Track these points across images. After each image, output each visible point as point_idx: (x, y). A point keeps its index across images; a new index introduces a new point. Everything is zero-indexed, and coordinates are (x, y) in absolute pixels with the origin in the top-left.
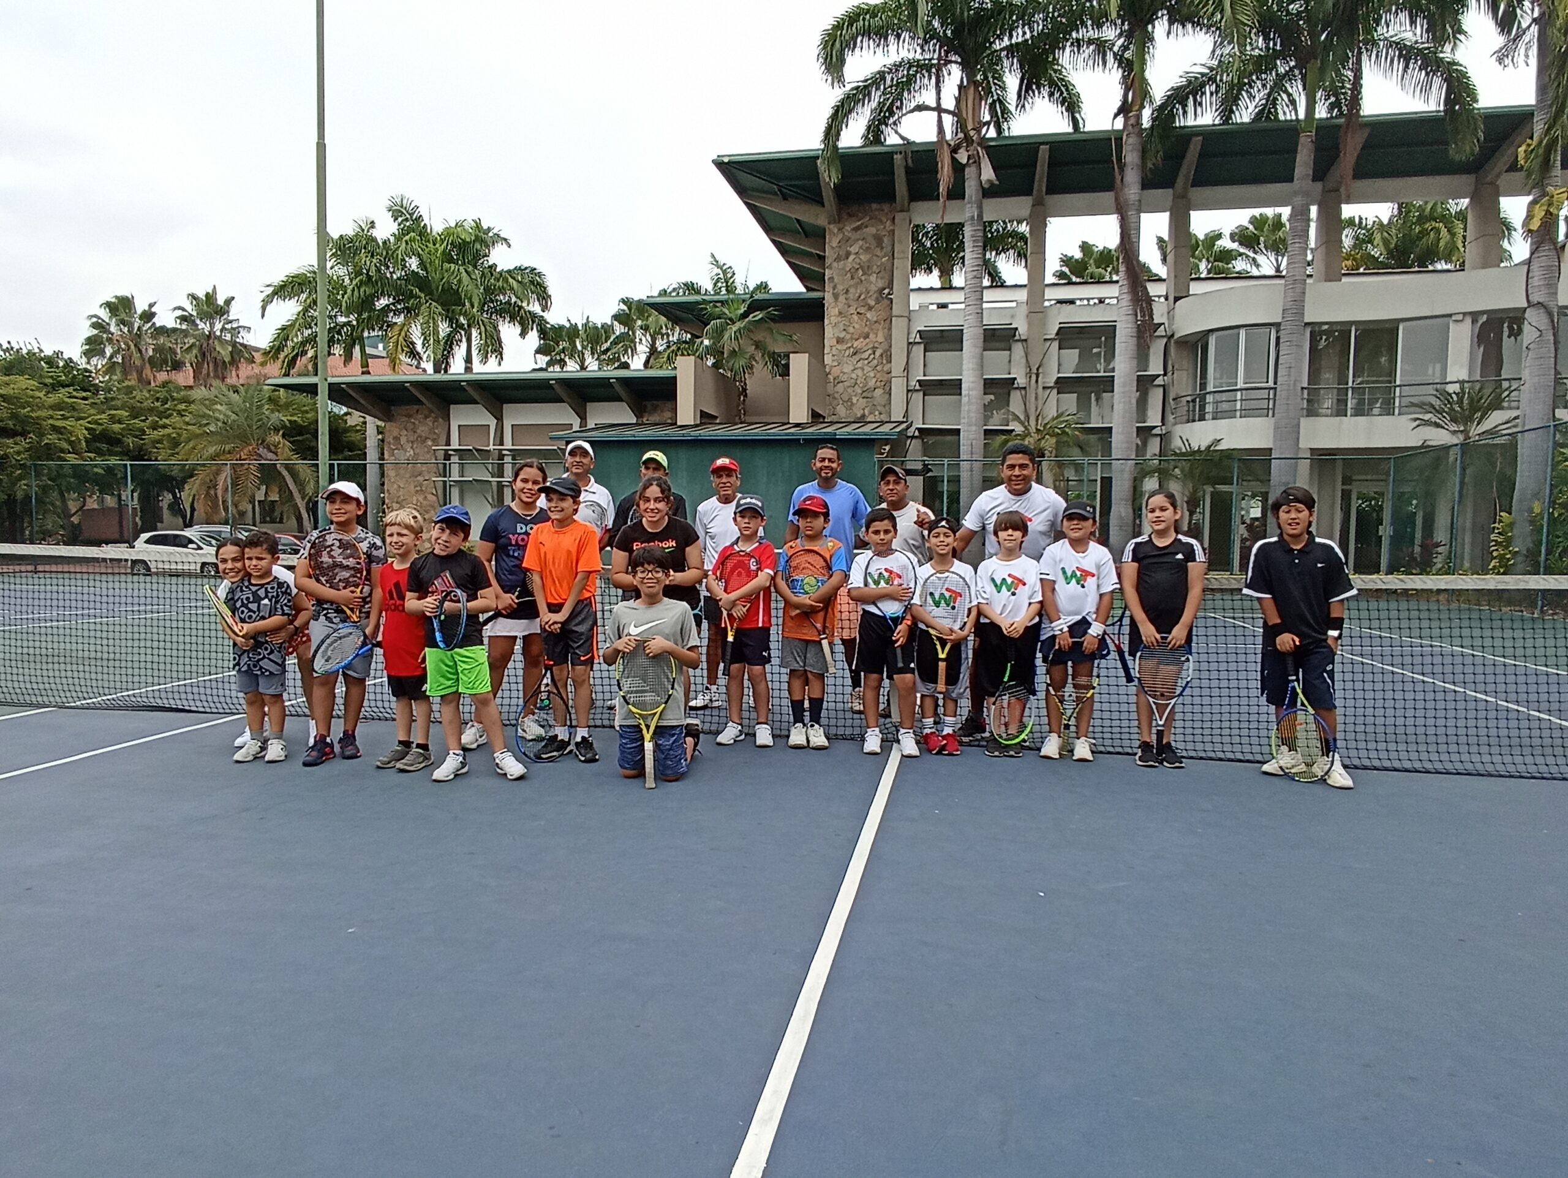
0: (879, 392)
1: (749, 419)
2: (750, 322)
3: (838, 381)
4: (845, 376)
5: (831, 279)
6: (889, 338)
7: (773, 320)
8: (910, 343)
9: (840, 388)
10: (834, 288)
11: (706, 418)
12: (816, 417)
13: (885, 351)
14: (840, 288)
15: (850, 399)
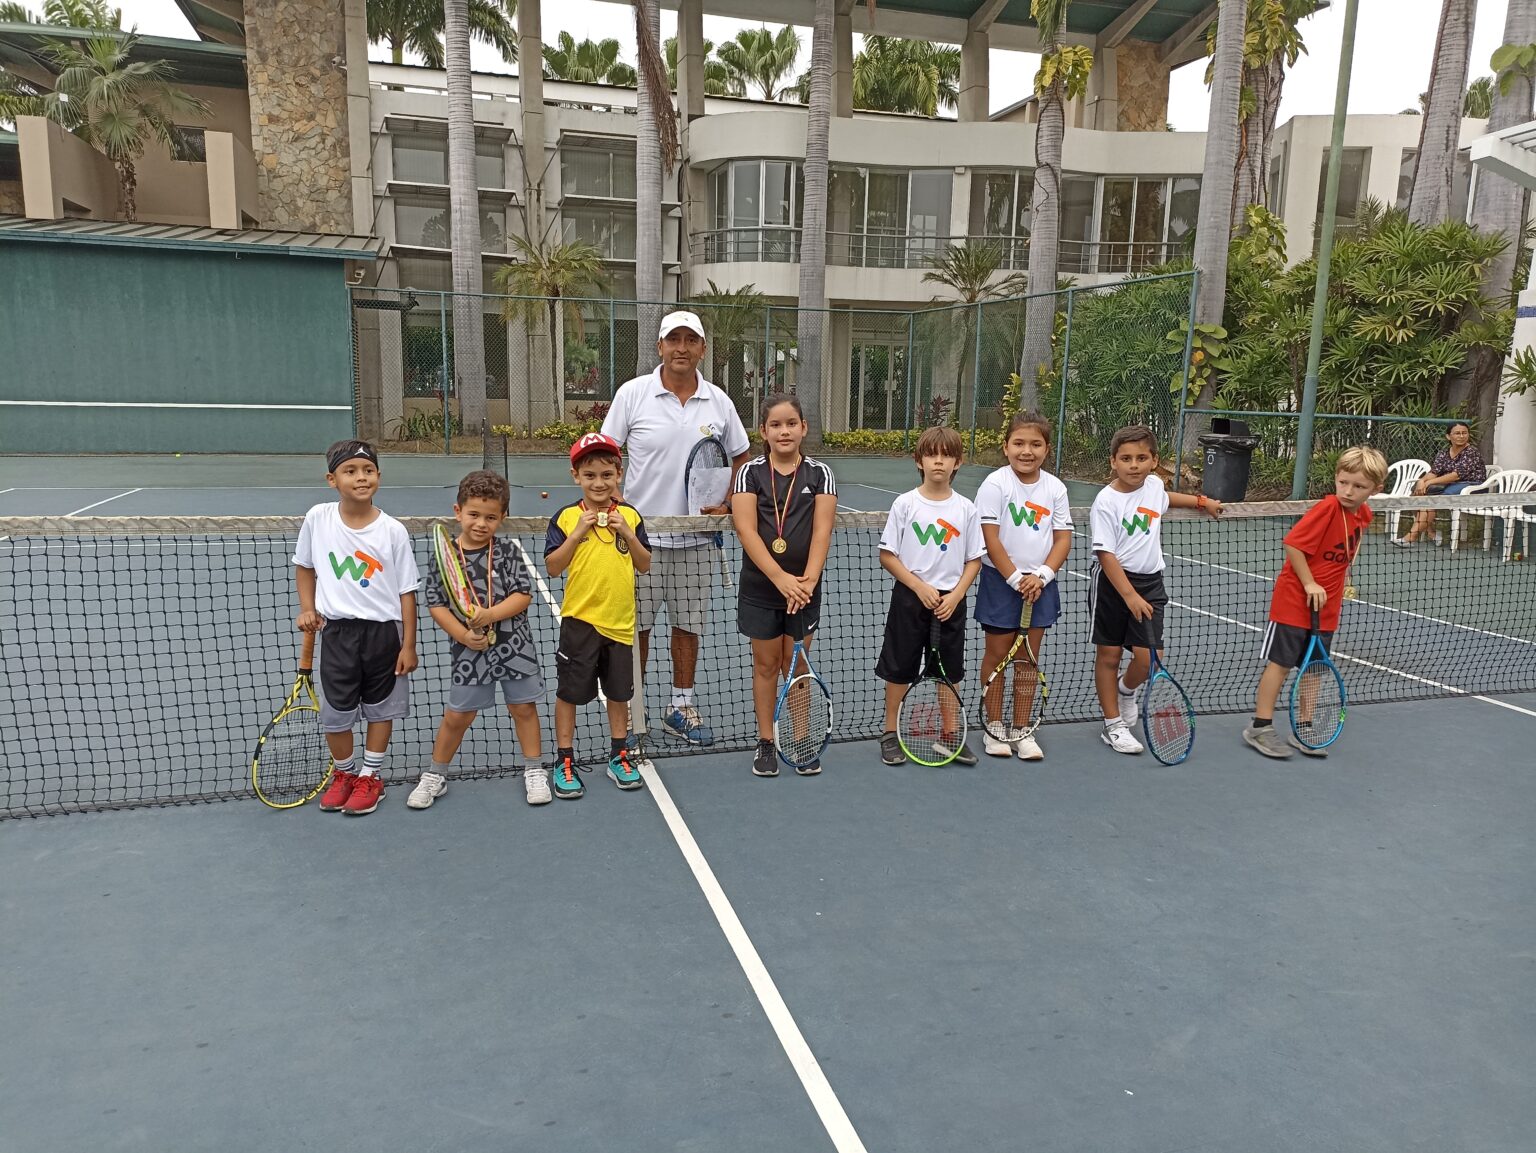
0: (332, 195)
1: (141, 217)
2: (131, 76)
3: (273, 174)
4: (285, 169)
5: (254, 30)
6: (343, 123)
7: (169, 79)
8: (373, 134)
9: (277, 184)
10: (260, 43)
11: (72, 211)
12: (247, 221)
13: (339, 141)
14: (268, 45)
15: (293, 201)
